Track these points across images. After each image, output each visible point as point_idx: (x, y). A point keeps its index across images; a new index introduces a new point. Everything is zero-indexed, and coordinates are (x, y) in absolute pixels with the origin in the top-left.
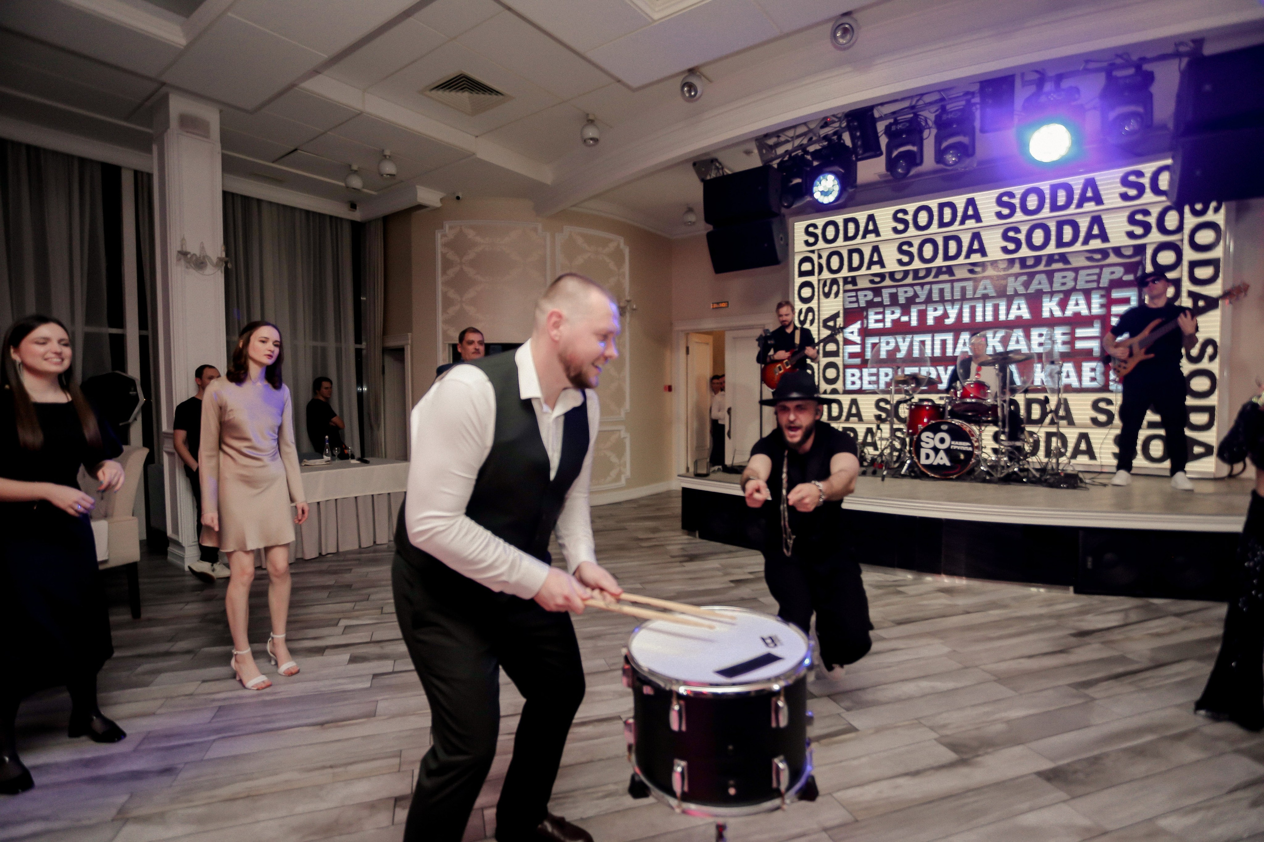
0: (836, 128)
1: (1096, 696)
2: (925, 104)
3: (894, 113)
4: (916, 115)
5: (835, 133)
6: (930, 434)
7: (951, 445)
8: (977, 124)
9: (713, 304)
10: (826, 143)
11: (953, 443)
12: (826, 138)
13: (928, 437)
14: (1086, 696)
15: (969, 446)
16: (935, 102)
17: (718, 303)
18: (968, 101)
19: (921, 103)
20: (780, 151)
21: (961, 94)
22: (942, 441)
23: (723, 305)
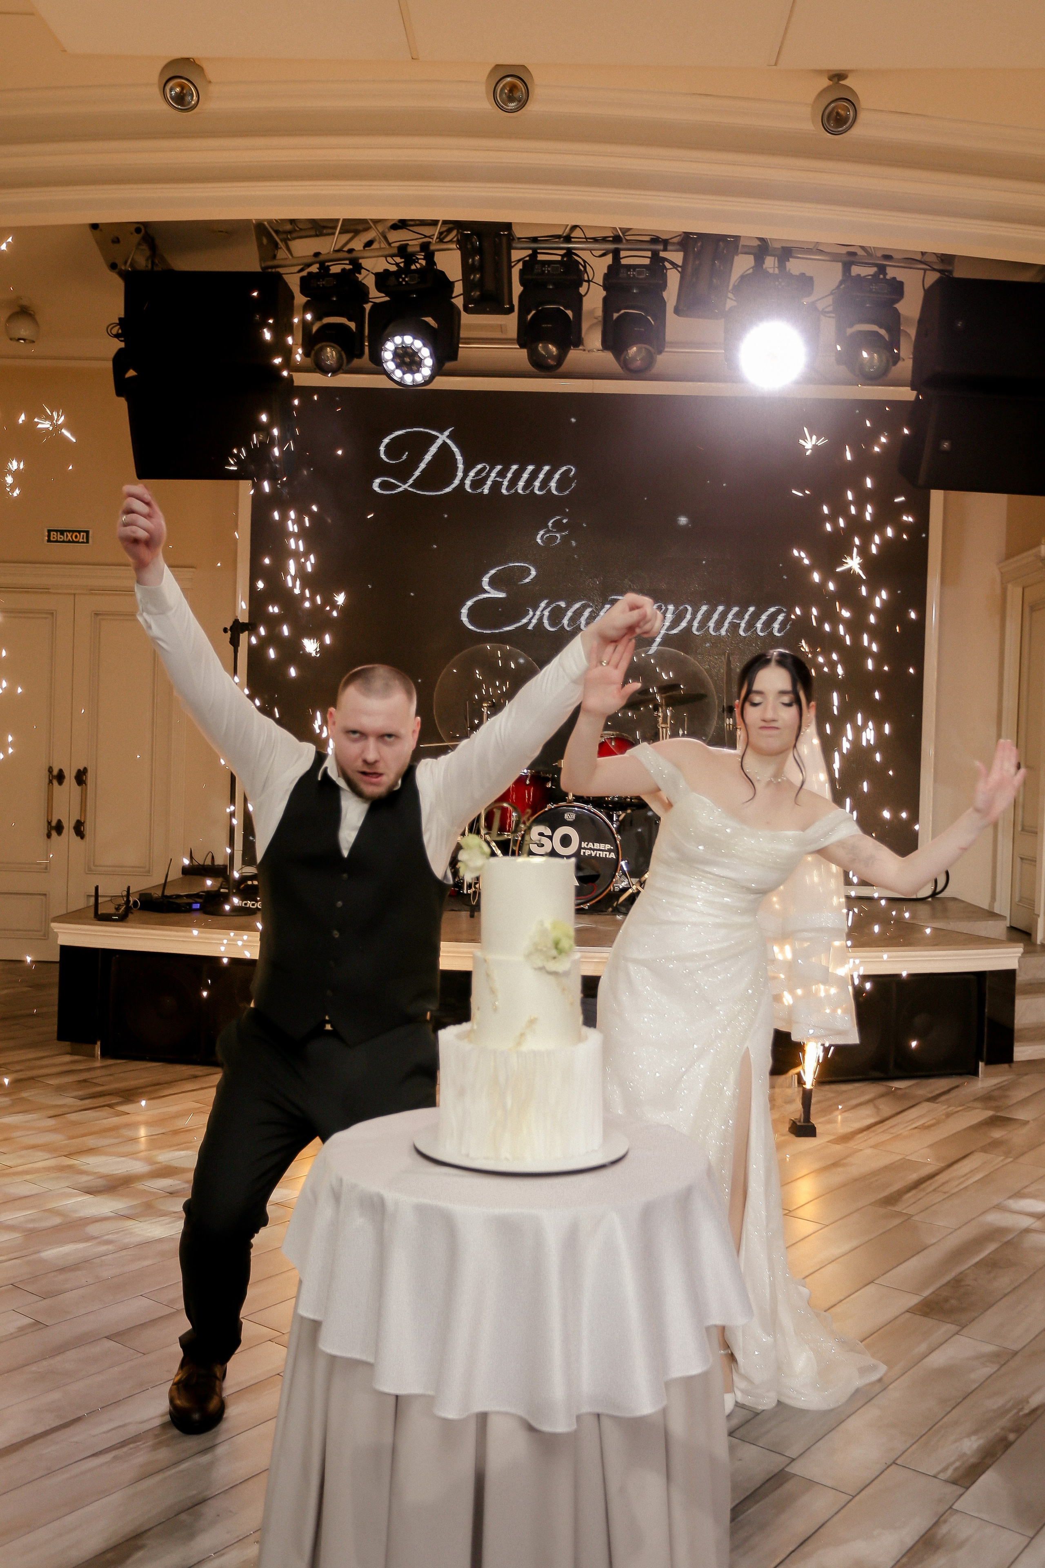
0: (426, 237)
1: (910, 1211)
2: (586, 238)
3: (535, 240)
4: (569, 252)
5: (425, 247)
6: (548, 832)
7: (580, 848)
8: (671, 294)
9: (49, 531)
10: (398, 260)
11: (584, 845)
12: (402, 250)
13: (541, 834)
14: (899, 1214)
15: (610, 851)
16: (604, 240)
17: (62, 532)
18: (655, 254)
19: (577, 233)
20: (303, 248)
21: (647, 238)
22: (566, 841)
23: (76, 537)
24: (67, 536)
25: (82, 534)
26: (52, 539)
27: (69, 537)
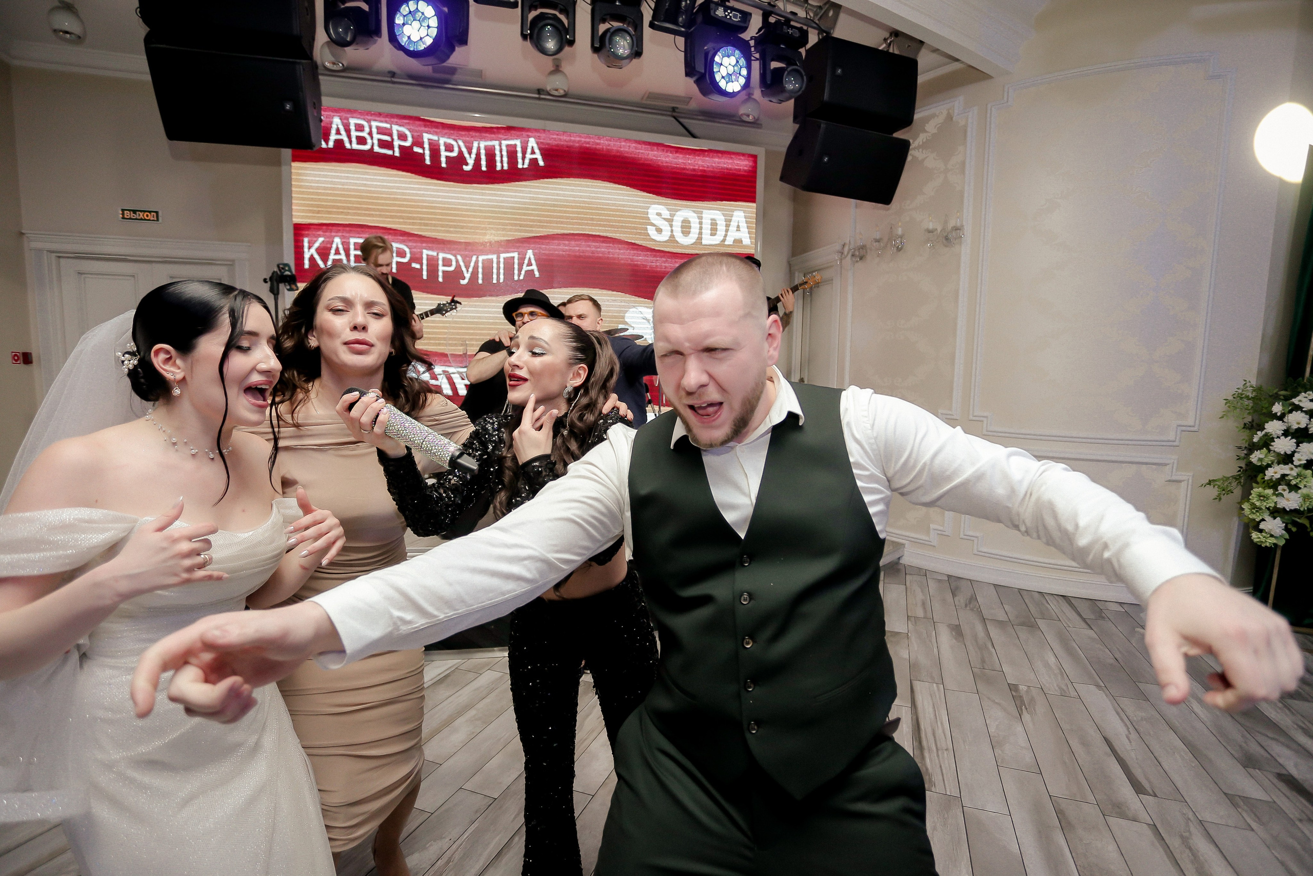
9: (123, 210)
17: (135, 212)
23: (147, 216)
24: (139, 215)
25: (152, 213)
26: (126, 217)
27: (141, 216)
